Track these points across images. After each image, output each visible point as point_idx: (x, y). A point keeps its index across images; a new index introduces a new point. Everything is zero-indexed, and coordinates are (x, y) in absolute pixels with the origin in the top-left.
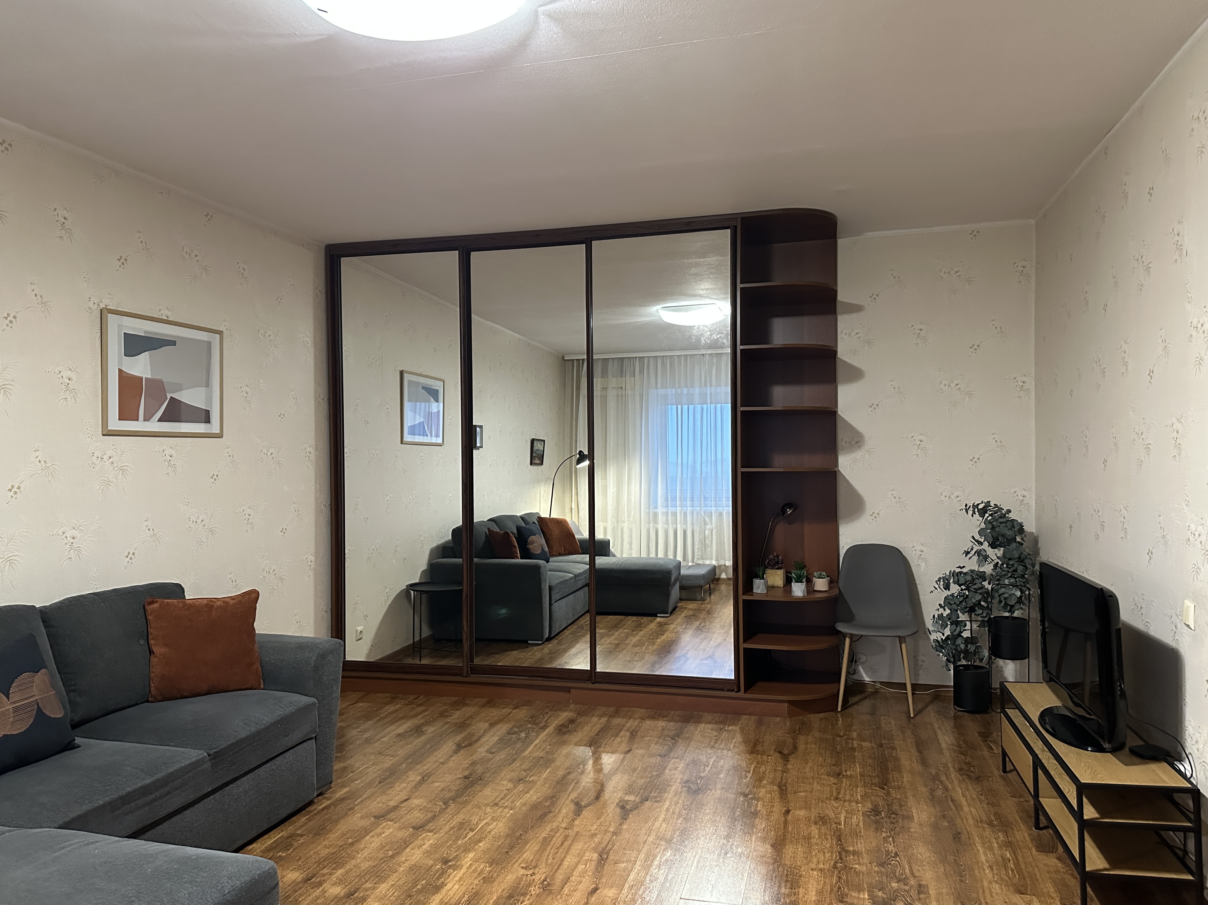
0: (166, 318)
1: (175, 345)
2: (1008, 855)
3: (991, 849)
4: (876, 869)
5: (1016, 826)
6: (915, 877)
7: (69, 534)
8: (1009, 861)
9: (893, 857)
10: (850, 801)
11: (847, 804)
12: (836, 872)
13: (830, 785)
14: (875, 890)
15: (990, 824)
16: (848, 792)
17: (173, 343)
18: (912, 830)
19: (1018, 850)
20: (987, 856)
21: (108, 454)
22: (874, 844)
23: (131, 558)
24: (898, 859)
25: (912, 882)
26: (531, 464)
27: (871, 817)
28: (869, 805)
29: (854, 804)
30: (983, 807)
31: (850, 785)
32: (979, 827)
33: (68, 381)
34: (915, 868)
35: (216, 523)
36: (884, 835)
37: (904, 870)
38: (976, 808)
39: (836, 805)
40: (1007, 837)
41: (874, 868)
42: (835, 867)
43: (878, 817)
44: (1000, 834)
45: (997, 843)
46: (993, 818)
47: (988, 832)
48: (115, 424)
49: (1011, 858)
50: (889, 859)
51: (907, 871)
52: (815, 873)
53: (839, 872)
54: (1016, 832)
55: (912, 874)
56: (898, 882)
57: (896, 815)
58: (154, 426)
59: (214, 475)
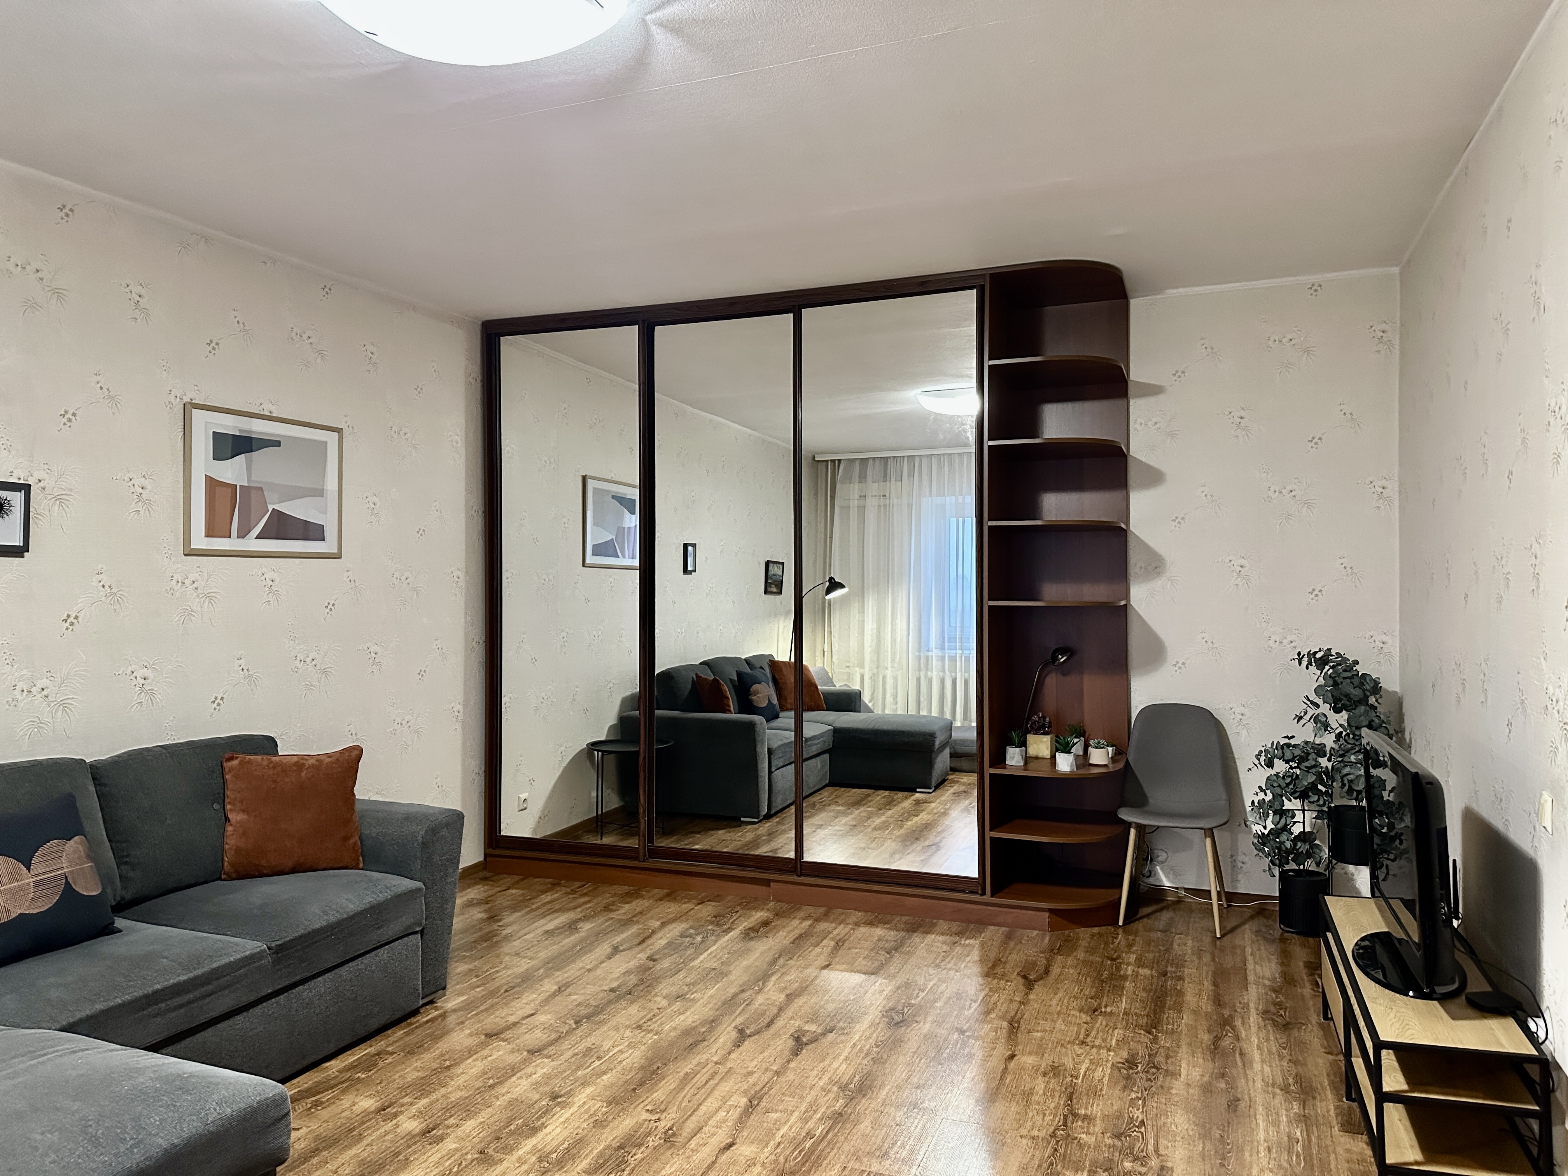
0: (269, 414)
1: (280, 446)
2: (1298, 1134)
3: (1276, 1124)
4: (1109, 1141)
5: (1320, 1094)
6: (1159, 1155)
7: (139, 673)
8: (1298, 1142)
9: (1136, 1127)
10: (1099, 1047)
11: (1094, 1050)
12: (1053, 1142)
13: (1079, 1024)
14: (1098, 1169)
15: (1286, 1089)
16: (1101, 1034)
17: (277, 444)
18: (1174, 1091)
19: (1315, 1128)
20: (1268, 1133)
21: (192, 577)
22: (1115, 1108)
23: (219, 704)
24: (1143, 1130)
25: (1154, 1163)
26: (766, 592)
27: (1122, 1070)
28: (1125, 1055)
29: (1104, 1052)
30: (1282, 1066)
31: (1106, 1026)
32: (1268, 1092)
33: (141, 490)
34: (1163, 1142)
35: (330, 663)
36: (1133, 1096)
37: (1146, 1145)
38: (1271, 1066)
39: (1080, 1051)
40: (1304, 1108)
41: (1106, 1140)
42: (1053, 1135)
43: (1131, 1071)
44: (1294, 1103)
45: (1287, 1116)
46: (1291, 1080)
47: (1279, 1100)
48: (199, 541)
49: (1300, 1139)
50: (1130, 1129)
51: (1151, 1147)
52: (1024, 1141)
53: (1058, 1142)
54: (1318, 1104)
55: (1156, 1150)
56: (1133, 1161)
57: (1158, 1069)
58: (252, 543)
59: (329, 604)
